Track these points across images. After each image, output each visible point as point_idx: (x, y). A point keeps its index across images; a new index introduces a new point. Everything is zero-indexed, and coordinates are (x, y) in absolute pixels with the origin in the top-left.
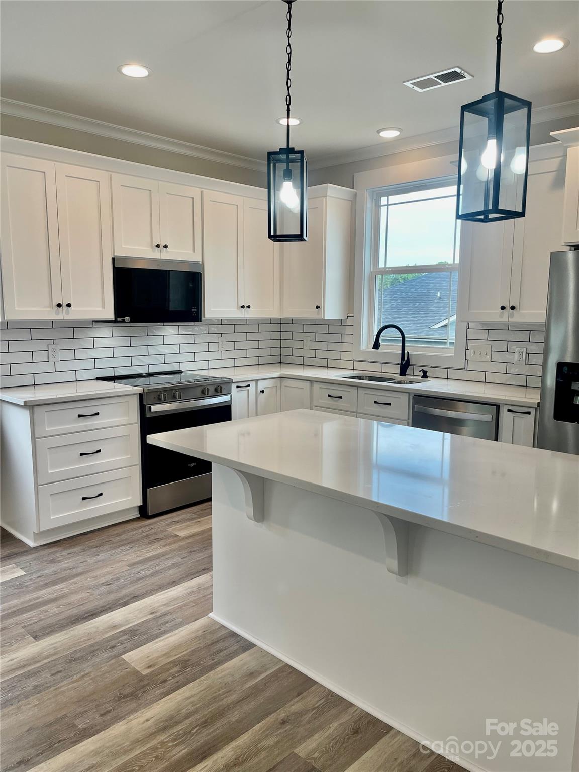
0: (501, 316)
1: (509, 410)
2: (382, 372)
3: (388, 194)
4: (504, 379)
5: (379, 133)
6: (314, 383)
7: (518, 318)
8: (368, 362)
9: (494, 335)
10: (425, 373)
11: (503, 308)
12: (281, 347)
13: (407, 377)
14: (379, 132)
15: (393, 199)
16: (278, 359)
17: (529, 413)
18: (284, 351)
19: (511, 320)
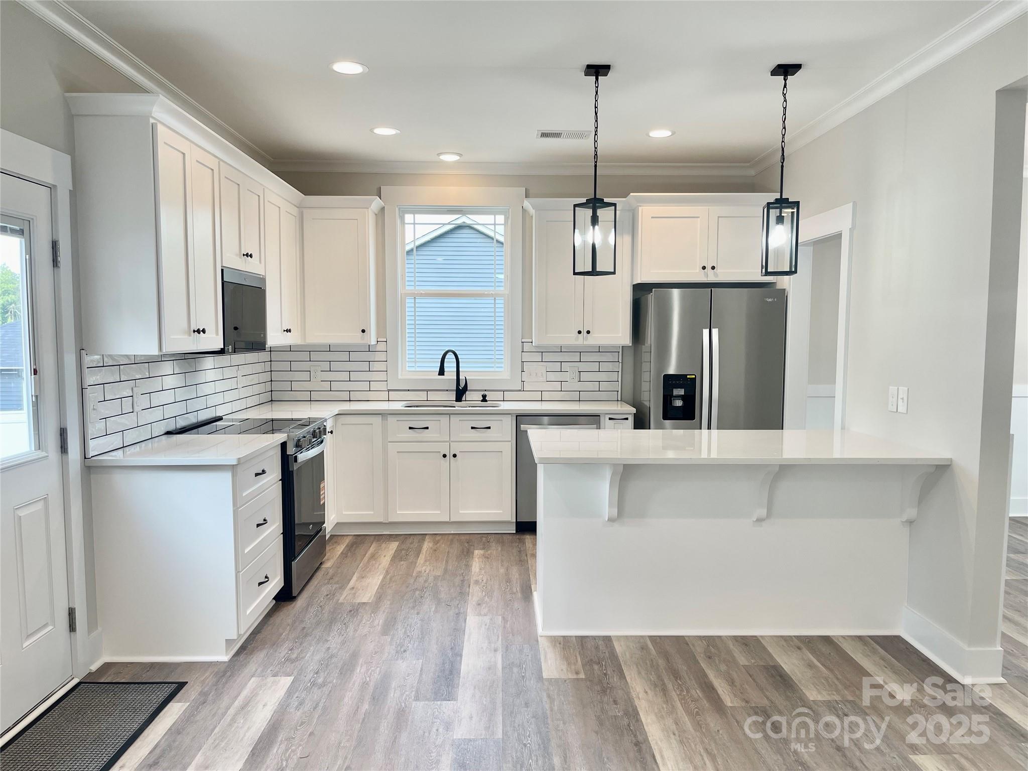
0: (577, 339)
1: (610, 419)
2: (427, 400)
3: (414, 212)
4: (559, 395)
5: (439, 156)
6: (389, 416)
7: (592, 341)
8: (409, 390)
9: (547, 357)
10: (484, 396)
11: (580, 332)
12: (271, 381)
13: (463, 402)
14: (439, 154)
15: (420, 218)
16: (267, 397)
17: (627, 419)
18: (276, 386)
19: (585, 343)
